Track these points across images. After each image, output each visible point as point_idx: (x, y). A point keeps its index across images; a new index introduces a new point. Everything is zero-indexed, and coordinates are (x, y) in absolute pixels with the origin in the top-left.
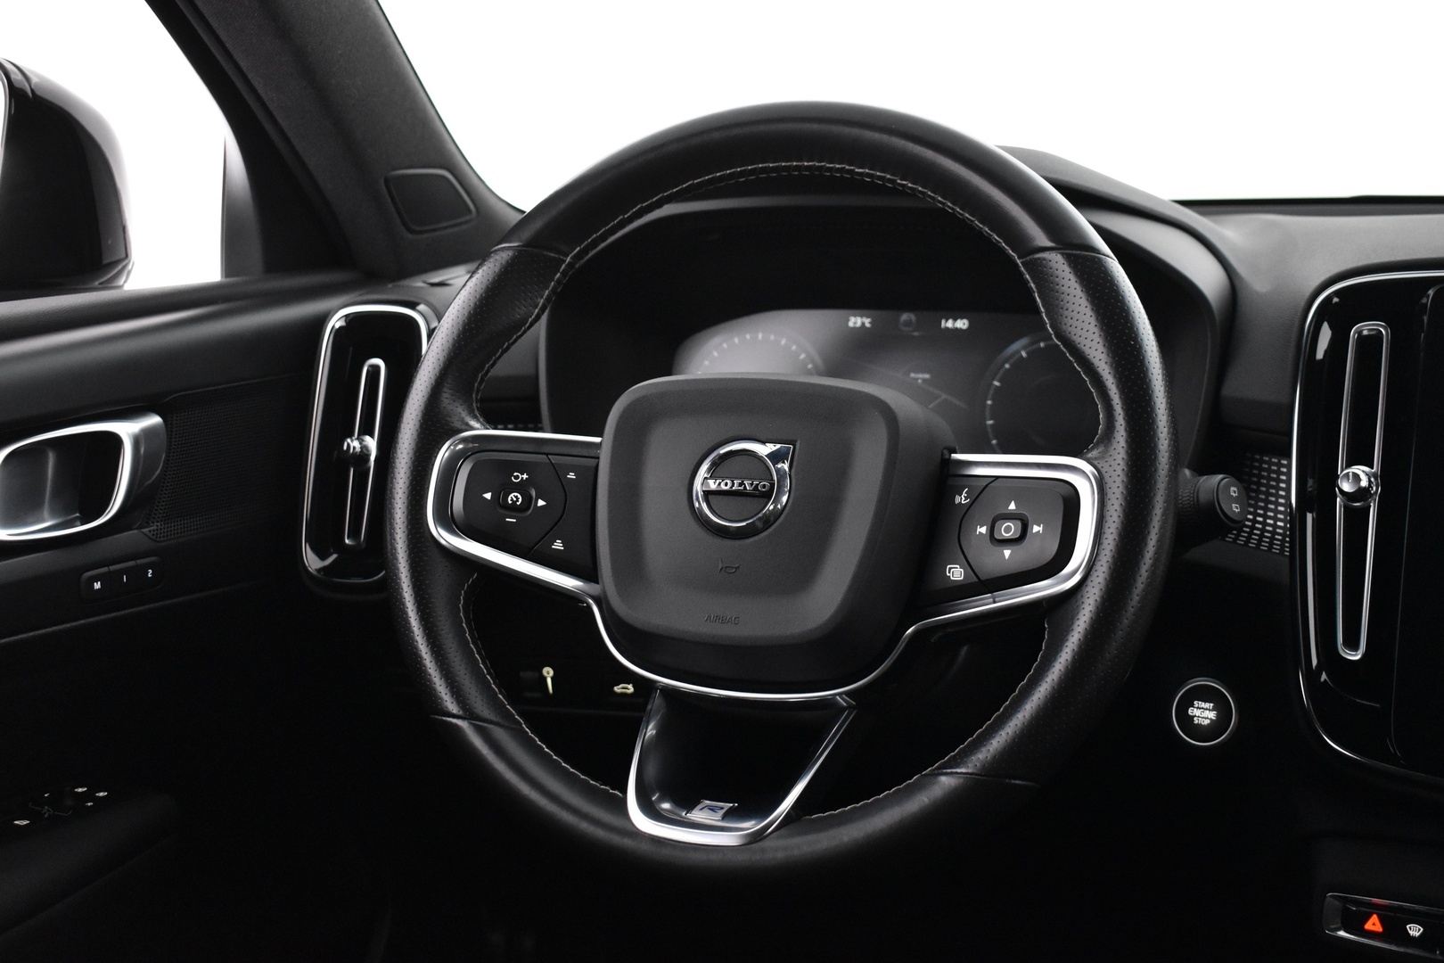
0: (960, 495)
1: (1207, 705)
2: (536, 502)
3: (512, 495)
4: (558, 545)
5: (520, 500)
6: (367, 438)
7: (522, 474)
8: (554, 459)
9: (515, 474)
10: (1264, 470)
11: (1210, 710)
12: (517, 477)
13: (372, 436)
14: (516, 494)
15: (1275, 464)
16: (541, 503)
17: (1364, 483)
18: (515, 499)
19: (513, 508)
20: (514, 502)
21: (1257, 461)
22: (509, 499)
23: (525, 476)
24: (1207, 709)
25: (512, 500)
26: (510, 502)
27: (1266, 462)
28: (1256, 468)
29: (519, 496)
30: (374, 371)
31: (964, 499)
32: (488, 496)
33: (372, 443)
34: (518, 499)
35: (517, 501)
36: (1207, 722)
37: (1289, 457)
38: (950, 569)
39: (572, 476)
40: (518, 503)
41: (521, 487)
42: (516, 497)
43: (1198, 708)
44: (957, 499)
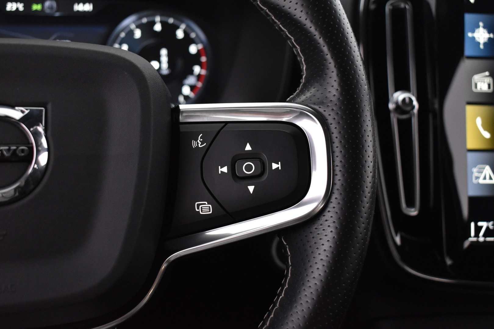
0: (196, 140)
31: (200, 143)
38: (198, 205)
44: (194, 144)
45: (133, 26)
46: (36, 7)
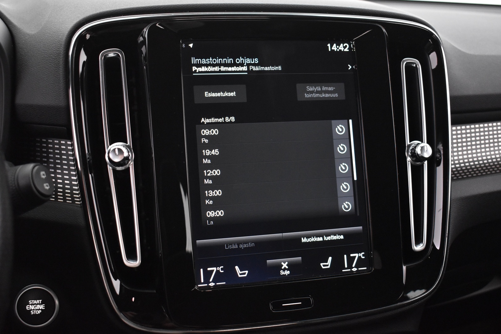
1: (38, 301)
10: (51, 148)
11: (40, 304)
15: (57, 144)
17: (126, 154)
21: (44, 143)
24: (38, 304)
27: (50, 143)
28: (44, 147)
36: (39, 312)
37: (71, 139)
43: (32, 305)
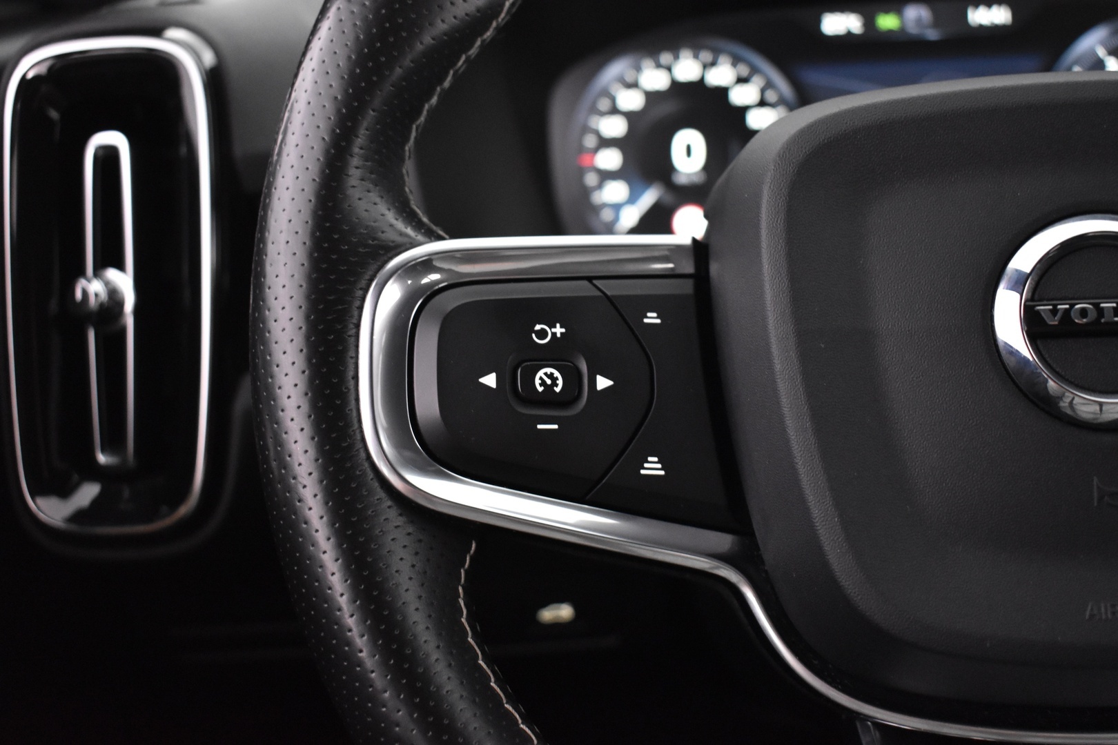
2: (593, 383)
3: (541, 373)
4: (653, 467)
5: (560, 382)
6: (112, 274)
7: (552, 326)
8: (610, 288)
9: (538, 327)
12: (542, 334)
13: (121, 266)
14: (549, 370)
16: (603, 383)
18: (549, 382)
19: (548, 399)
20: (549, 389)
22: (537, 382)
23: (559, 330)
25: (543, 383)
26: (540, 389)
29: (557, 374)
30: (108, 157)
32: (490, 380)
33: (124, 281)
34: (554, 380)
35: (555, 384)
39: (652, 318)
40: (558, 389)
41: (555, 354)
42: (551, 376)
45: (1101, 52)
46: (887, 22)
